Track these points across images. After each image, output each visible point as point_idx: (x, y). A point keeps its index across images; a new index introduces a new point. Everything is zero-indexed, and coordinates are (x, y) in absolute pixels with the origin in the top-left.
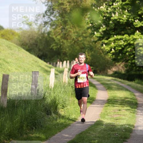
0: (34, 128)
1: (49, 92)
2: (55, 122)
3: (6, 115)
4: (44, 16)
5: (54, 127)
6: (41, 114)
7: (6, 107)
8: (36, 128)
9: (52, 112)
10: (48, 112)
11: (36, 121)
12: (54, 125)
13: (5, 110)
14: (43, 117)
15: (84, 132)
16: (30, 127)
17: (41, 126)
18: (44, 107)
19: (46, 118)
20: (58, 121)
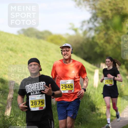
0: (80, 123)
1: (94, 91)
2: (98, 118)
3: (55, 112)
4: (89, 23)
5: (98, 122)
6: (86, 111)
7: (55, 104)
8: (82, 123)
9: (96, 109)
10: (92, 109)
11: (82, 117)
12: (98, 121)
13: (54, 107)
14: (88, 113)
15: (125, 127)
16: (77, 122)
17: (87, 122)
18: (89, 104)
19: (91, 114)
20: (102, 117)
